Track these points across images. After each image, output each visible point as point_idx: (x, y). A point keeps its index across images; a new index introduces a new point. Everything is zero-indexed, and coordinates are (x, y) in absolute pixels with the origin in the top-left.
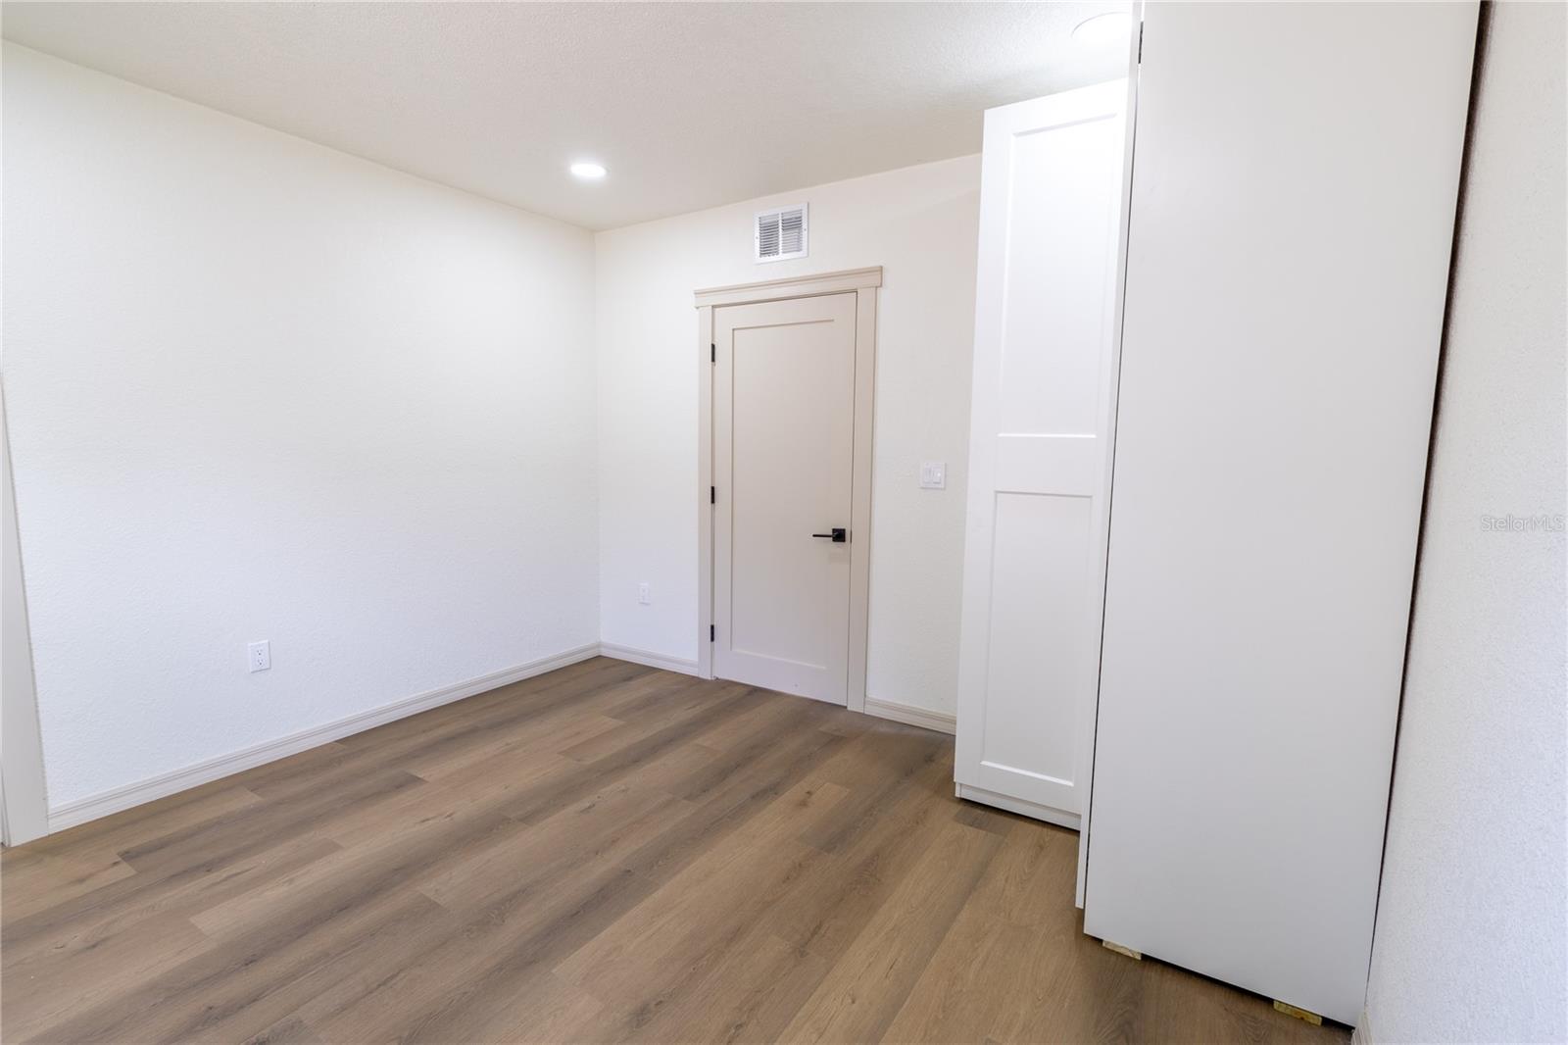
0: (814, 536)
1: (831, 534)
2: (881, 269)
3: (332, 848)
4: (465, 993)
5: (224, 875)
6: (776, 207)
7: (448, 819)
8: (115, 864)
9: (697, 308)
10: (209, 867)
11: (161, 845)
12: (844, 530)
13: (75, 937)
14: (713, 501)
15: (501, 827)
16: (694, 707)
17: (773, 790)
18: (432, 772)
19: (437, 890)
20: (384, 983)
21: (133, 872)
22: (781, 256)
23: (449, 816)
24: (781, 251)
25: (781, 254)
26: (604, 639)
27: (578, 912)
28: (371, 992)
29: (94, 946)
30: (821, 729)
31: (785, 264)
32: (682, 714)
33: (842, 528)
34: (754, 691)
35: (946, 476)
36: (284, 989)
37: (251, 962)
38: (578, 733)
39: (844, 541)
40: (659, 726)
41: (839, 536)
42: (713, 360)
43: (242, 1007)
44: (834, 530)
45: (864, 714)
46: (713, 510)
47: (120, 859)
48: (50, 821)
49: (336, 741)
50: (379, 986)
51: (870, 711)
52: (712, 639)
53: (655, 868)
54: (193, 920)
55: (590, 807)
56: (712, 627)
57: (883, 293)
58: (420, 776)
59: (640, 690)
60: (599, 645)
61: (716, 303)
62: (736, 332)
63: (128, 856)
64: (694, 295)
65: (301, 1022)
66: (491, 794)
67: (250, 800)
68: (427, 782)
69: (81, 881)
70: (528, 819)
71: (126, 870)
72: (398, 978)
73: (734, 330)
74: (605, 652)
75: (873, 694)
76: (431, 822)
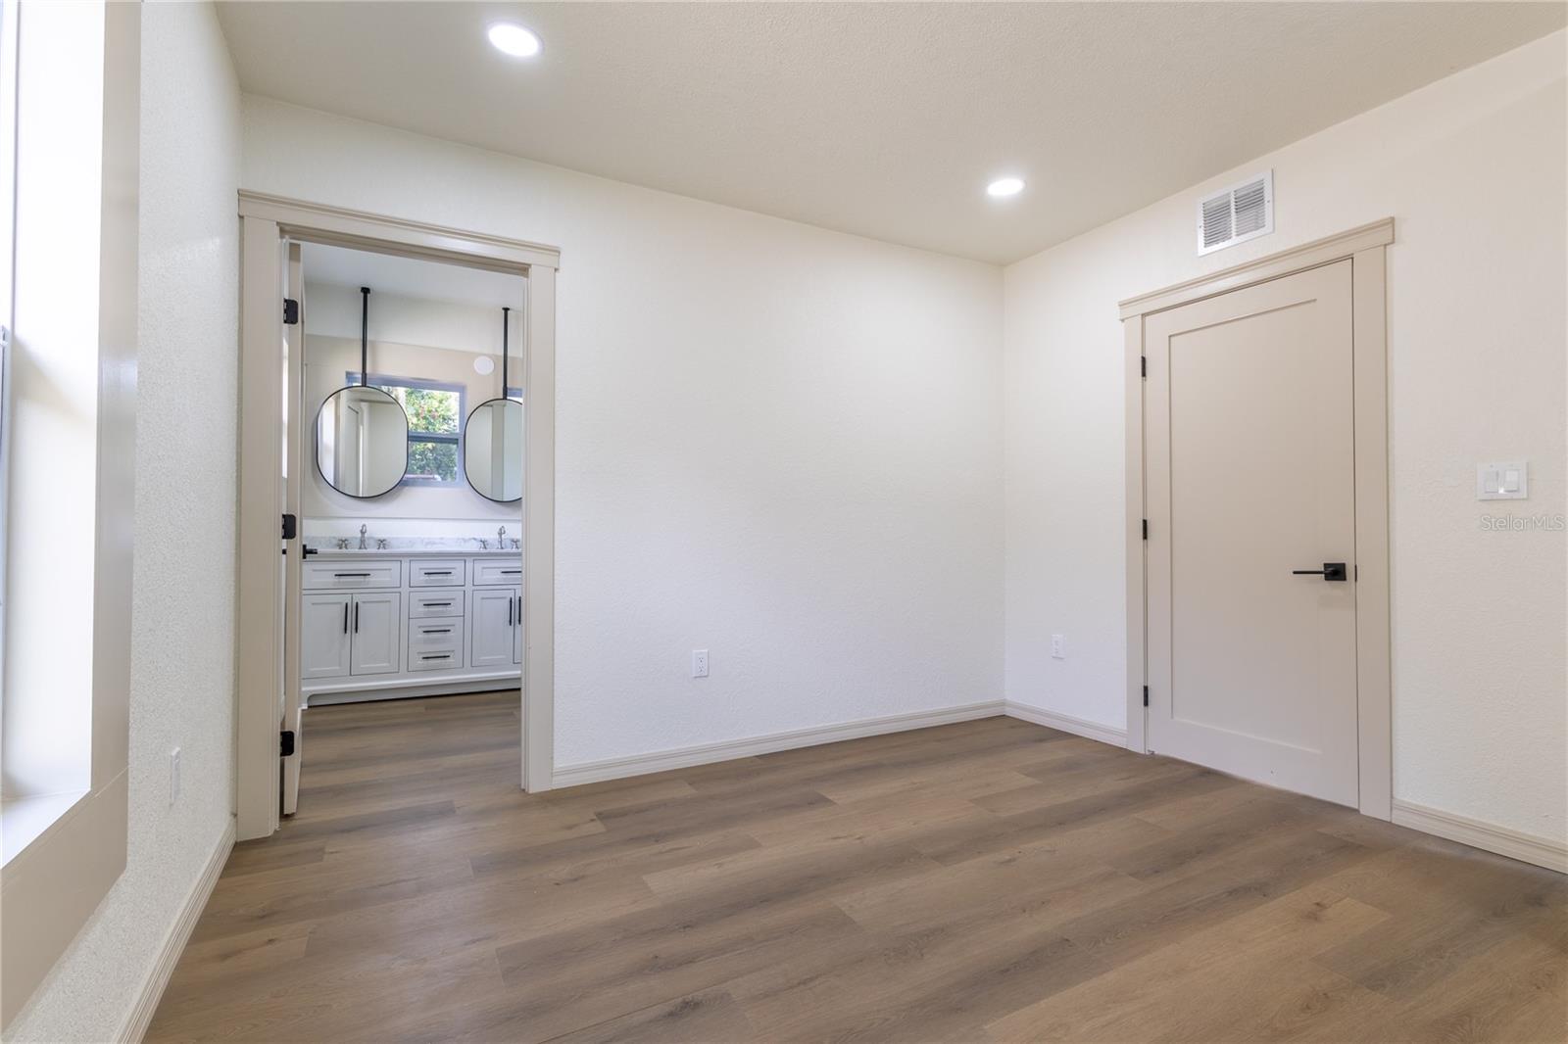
0: (1295, 573)
1: (1323, 569)
2: (1392, 220)
3: (751, 845)
4: (887, 1020)
5: (667, 848)
6: (1228, 185)
7: (858, 841)
8: (592, 820)
9: (1123, 320)
10: (658, 838)
11: (623, 813)
12: (1344, 565)
13: (562, 870)
14: (1145, 537)
15: (912, 860)
16: (1128, 778)
17: (1261, 891)
18: (843, 796)
19: (851, 907)
20: (804, 983)
21: (604, 830)
22: (1235, 240)
23: (859, 838)
24: (1234, 234)
25: (1234, 237)
26: (1010, 696)
27: (1008, 970)
28: (791, 987)
29: (576, 880)
30: (1322, 830)
31: (1238, 248)
32: (1111, 784)
33: (1343, 562)
34: (1207, 773)
35: (1529, 480)
36: (714, 959)
37: (688, 926)
38: (988, 785)
39: (1344, 579)
40: (1084, 791)
41: (1335, 572)
42: (1144, 374)
43: (680, 965)
44: (1326, 566)
45: (1390, 823)
46: (1146, 547)
47: (595, 817)
48: (554, 779)
49: (757, 756)
50: (799, 984)
51: (1400, 819)
52: (1146, 703)
53: (1102, 945)
54: (644, 878)
55: (1010, 861)
56: (1146, 689)
57: (1395, 251)
58: (831, 798)
59: (1056, 753)
60: (1003, 704)
61: (1144, 312)
62: (1173, 339)
63: (602, 817)
64: (1118, 307)
65: (729, 995)
66: (902, 826)
67: (686, 791)
68: (835, 804)
69: (570, 828)
70: (941, 858)
71: (598, 827)
72: (817, 982)
73: (1170, 336)
74: (1010, 712)
75: (1405, 794)
76: (842, 840)
